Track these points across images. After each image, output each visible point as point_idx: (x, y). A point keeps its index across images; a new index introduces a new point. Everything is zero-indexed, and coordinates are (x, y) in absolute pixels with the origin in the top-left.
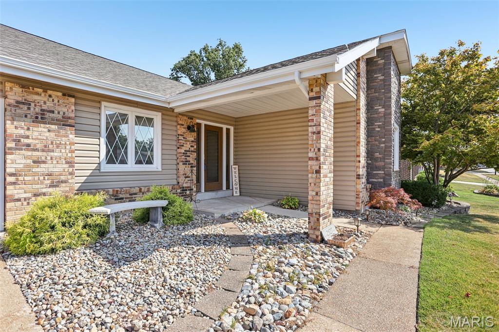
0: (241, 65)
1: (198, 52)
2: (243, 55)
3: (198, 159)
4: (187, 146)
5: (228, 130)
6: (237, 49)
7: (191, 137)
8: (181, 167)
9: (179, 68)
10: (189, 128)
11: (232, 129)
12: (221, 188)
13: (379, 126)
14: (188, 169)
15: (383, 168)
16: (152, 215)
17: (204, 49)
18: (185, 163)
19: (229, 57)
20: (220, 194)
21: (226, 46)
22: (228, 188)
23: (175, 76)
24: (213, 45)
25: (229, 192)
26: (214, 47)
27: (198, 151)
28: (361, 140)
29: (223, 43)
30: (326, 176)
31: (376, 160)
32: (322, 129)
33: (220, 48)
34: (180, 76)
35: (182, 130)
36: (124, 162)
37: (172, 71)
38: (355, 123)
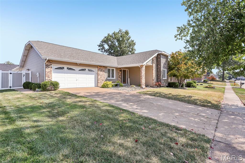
0: (128, 39)
1: (111, 34)
2: (129, 35)
3: (122, 77)
4: (120, 74)
5: (127, 70)
6: (127, 33)
7: (120, 72)
8: (119, 78)
9: (104, 41)
10: (120, 71)
11: (128, 70)
12: (126, 83)
13: (159, 70)
14: (120, 79)
15: (160, 78)
16: (118, 85)
17: (114, 33)
18: (120, 77)
19: (124, 37)
20: (126, 84)
21: (122, 32)
22: (127, 83)
23: (102, 44)
24: (117, 31)
25: (128, 84)
26: (117, 32)
27: (122, 75)
28: (154, 73)
29: (121, 30)
30: (143, 79)
31: (158, 77)
32: (142, 72)
33: (120, 32)
34: (104, 44)
35: (119, 71)
36: (110, 77)
37: (101, 42)
38: (152, 70)
